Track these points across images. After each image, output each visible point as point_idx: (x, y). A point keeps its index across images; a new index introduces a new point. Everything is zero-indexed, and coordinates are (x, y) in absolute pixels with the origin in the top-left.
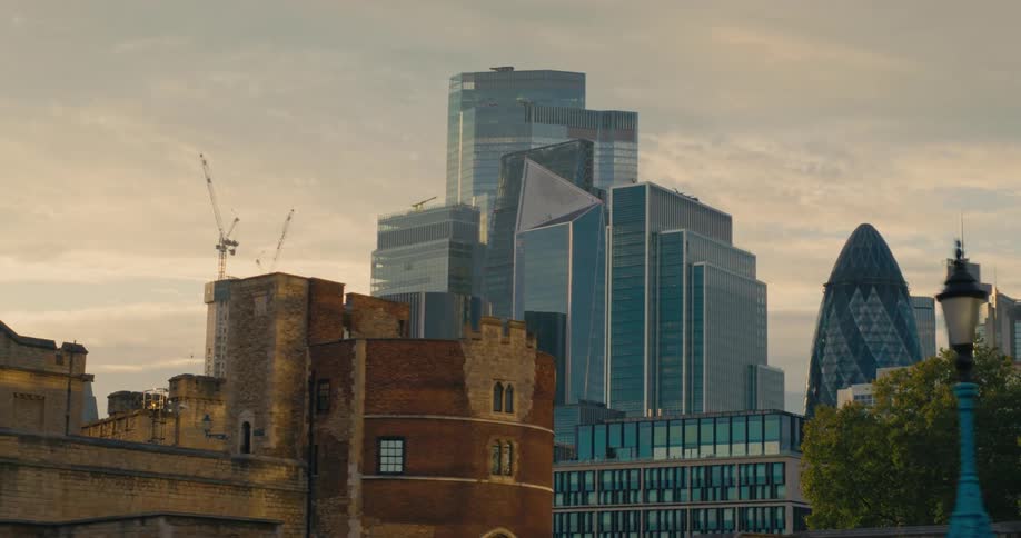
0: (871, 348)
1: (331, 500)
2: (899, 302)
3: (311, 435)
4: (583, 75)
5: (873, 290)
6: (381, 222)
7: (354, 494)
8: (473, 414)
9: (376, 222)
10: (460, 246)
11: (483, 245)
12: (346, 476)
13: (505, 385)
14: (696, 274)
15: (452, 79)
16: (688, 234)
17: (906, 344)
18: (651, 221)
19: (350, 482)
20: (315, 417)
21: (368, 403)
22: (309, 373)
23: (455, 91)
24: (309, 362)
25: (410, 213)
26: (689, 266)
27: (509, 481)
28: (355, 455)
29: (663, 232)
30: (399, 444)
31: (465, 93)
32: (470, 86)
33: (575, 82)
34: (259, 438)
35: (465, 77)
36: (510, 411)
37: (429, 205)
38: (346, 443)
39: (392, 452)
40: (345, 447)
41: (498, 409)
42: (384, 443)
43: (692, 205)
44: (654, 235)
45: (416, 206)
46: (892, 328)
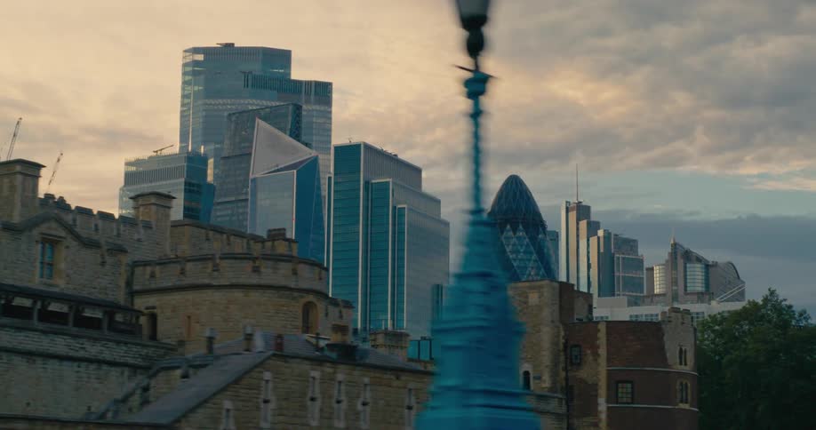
0: (518, 271)
1: (585, 419)
2: (540, 236)
3: (567, 379)
4: (290, 52)
5: (521, 227)
6: (128, 164)
7: (603, 416)
8: (669, 366)
9: (123, 164)
10: (193, 185)
11: (210, 185)
12: (597, 404)
13: (683, 349)
14: (399, 214)
15: (185, 51)
16: (393, 183)
17: (545, 268)
18: (364, 171)
19: (600, 408)
20: (569, 368)
21: (609, 360)
22: (562, 341)
23: (188, 61)
24: (562, 333)
25: (150, 158)
26: (394, 208)
27: (686, 406)
28: (603, 391)
29: (373, 181)
30: (629, 385)
31: (196, 63)
32: (200, 57)
33: (283, 57)
34: (537, 381)
35: (196, 50)
36: (686, 364)
37: (165, 152)
38: (596, 385)
39: (625, 390)
40: (595, 386)
41: (681, 364)
42: (620, 385)
43: (393, 159)
44: (367, 183)
45: (157, 152)
46: (534, 257)
